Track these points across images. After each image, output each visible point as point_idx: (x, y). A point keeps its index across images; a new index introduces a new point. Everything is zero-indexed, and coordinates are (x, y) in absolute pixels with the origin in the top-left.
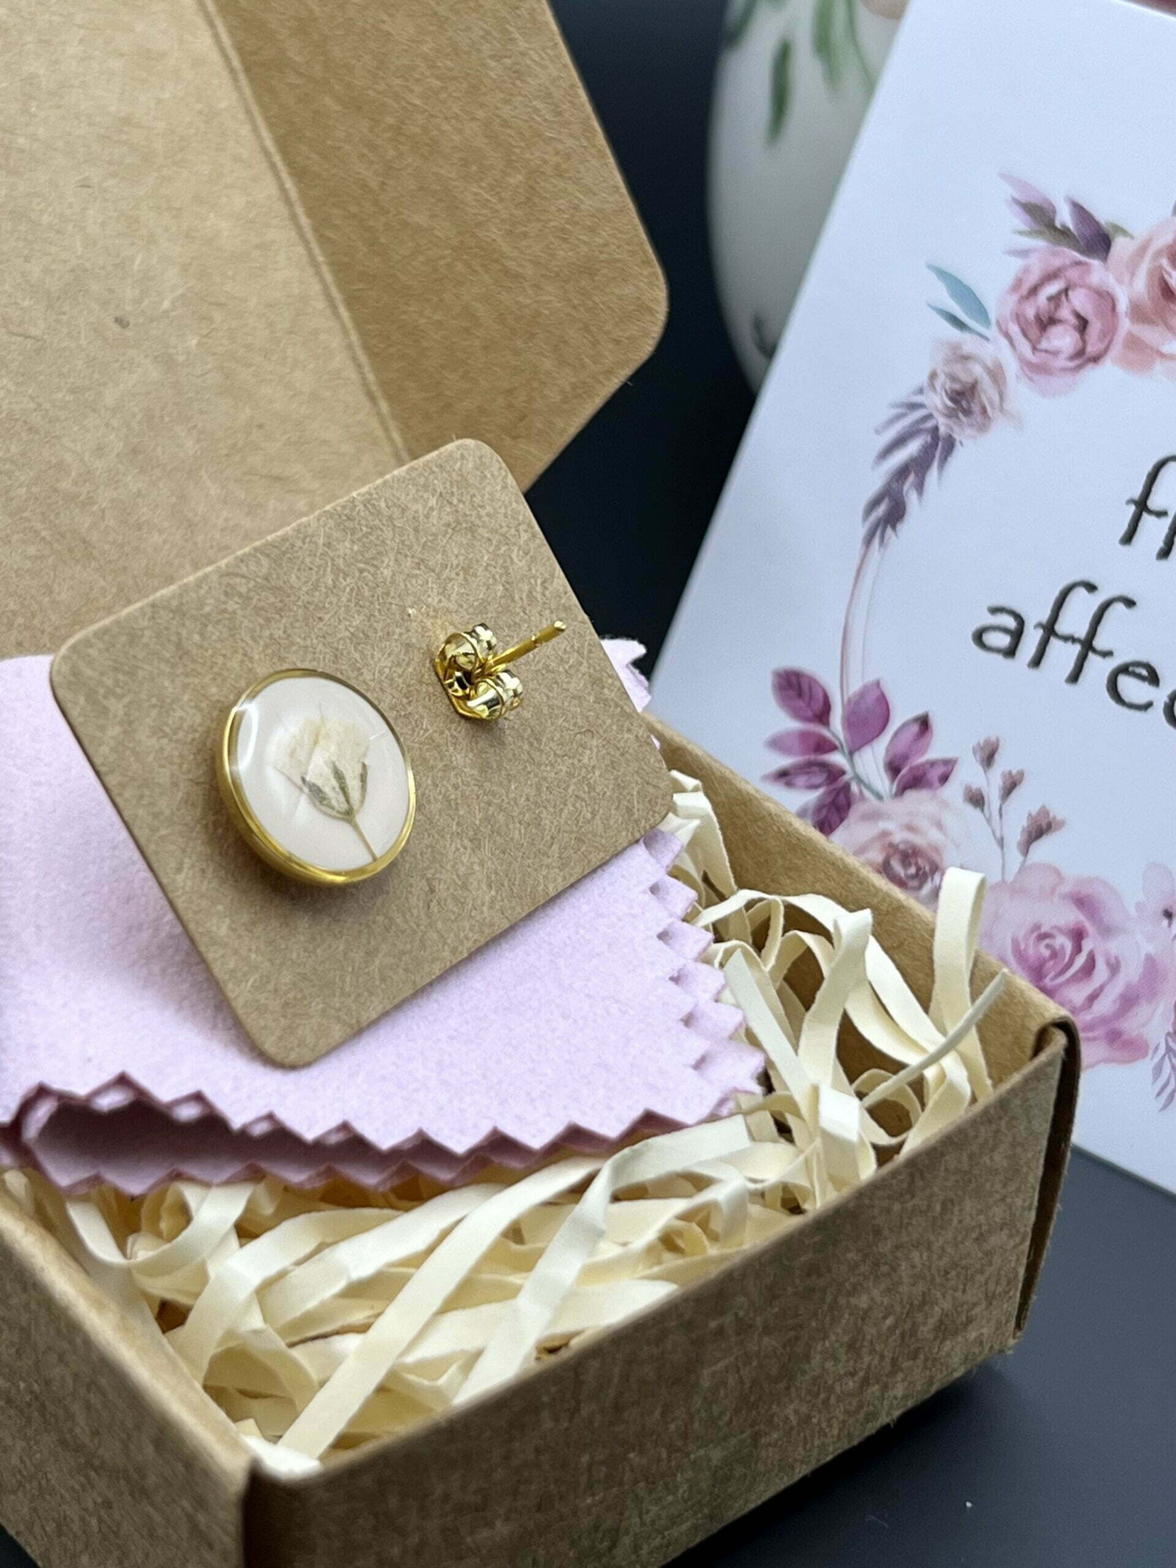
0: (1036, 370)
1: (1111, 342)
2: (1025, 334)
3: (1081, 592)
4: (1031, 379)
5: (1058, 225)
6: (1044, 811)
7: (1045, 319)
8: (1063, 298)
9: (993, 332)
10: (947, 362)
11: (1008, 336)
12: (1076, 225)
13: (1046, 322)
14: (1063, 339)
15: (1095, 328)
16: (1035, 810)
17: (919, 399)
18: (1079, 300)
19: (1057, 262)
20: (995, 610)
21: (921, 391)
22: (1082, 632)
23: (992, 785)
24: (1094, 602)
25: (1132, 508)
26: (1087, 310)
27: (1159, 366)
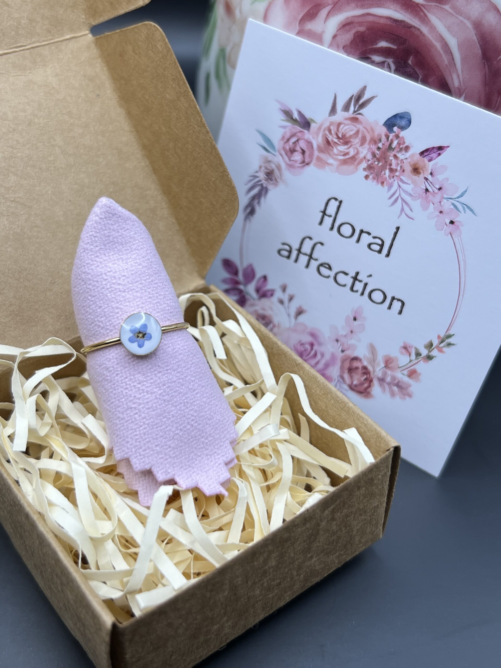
0: (290, 166)
1: (312, 158)
2: (286, 154)
3: (308, 240)
4: (289, 169)
5: (294, 118)
6: (300, 307)
7: (292, 150)
8: (297, 143)
9: (277, 154)
10: (264, 163)
11: (281, 155)
12: (300, 119)
13: (293, 151)
14: (297, 157)
15: (307, 154)
16: (298, 306)
17: (256, 174)
18: (302, 144)
19: (294, 131)
20: (284, 244)
21: (257, 172)
22: (308, 252)
23: (285, 298)
24: (312, 243)
25: (321, 214)
26: (305, 148)
27: (327, 168)
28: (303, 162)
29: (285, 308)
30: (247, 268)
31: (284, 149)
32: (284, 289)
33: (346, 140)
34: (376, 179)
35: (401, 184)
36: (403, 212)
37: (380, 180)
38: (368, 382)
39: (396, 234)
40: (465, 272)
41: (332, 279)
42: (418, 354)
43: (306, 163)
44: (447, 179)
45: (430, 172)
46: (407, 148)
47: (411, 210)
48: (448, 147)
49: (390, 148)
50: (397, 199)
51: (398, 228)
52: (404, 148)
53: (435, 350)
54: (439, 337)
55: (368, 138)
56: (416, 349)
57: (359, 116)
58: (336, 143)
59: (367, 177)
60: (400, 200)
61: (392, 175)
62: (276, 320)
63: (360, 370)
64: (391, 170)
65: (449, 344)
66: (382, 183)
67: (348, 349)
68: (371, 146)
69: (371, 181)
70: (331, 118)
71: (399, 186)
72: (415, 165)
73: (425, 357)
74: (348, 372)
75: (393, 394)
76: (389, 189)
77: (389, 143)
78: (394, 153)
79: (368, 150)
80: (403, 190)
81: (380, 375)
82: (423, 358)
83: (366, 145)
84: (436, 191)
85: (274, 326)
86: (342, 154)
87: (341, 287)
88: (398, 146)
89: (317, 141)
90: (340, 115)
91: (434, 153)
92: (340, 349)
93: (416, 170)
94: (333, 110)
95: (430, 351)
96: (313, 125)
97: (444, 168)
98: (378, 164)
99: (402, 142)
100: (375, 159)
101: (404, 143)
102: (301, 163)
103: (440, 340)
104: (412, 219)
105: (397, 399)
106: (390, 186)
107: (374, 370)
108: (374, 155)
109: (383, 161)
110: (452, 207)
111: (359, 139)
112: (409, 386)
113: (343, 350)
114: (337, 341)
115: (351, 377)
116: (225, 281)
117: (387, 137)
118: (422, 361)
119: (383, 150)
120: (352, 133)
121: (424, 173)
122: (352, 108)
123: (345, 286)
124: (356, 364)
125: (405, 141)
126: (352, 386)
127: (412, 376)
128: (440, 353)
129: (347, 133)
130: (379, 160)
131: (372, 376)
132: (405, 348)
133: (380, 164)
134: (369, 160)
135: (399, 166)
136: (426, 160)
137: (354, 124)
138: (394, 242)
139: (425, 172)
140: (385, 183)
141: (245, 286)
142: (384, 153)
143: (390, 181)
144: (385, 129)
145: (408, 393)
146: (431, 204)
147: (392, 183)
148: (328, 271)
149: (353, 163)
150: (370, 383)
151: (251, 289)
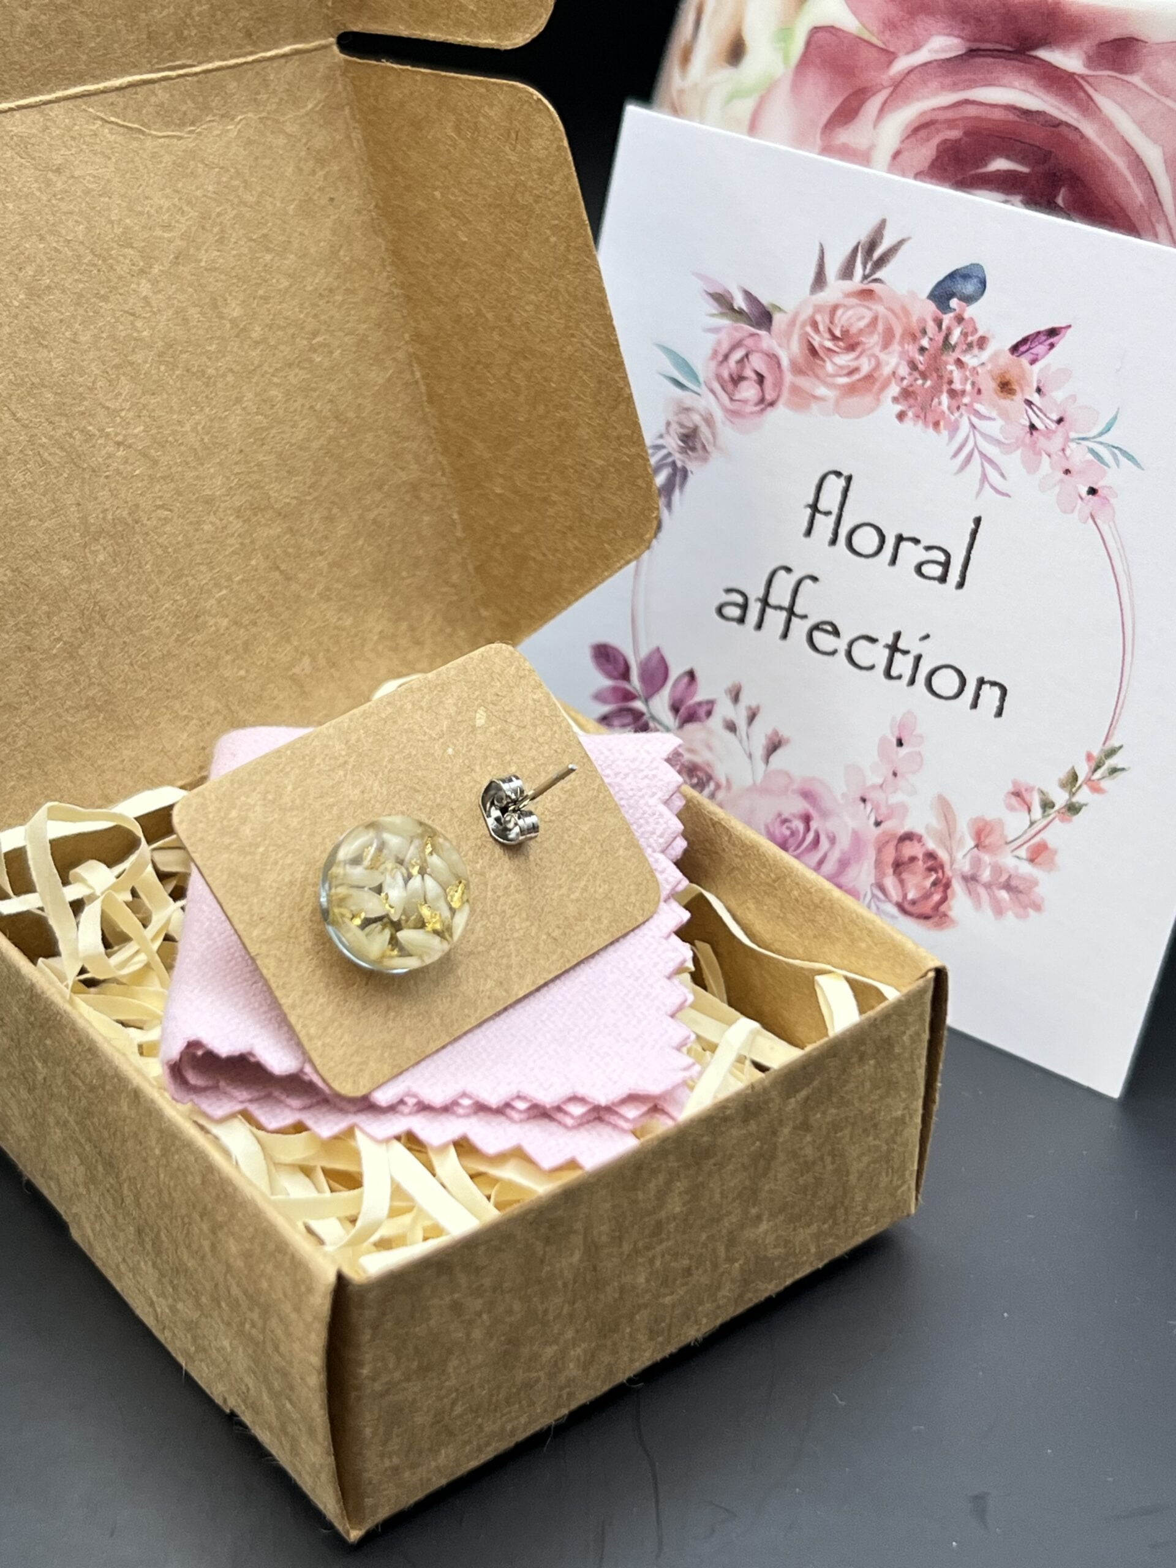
28: (762, 401)
29: (741, 741)
30: (649, 658)
31: (718, 378)
32: (736, 696)
33: (852, 342)
34: (922, 416)
35: (975, 420)
36: (987, 486)
37: (931, 418)
38: (942, 888)
39: (974, 534)
40: (1131, 597)
41: (842, 655)
42: (1047, 805)
43: (766, 404)
44: (1073, 398)
45: (1035, 386)
46: (982, 342)
47: (1003, 475)
48: (1070, 326)
49: (946, 345)
50: (971, 455)
51: (978, 521)
52: (975, 344)
53: (1084, 787)
54: (1089, 756)
55: (898, 331)
56: (1042, 793)
57: (874, 286)
58: (828, 348)
59: (901, 416)
60: (976, 457)
61: (955, 403)
62: (720, 773)
63: (921, 862)
64: (953, 394)
65: (1114, 771)
66: (936, 424)
67: (888, 817)
68: (906, 346)
69: (912, 423)
70: (815, 296)
71: (973, 426)
72: (1002, 375)
73: (1064, 810)
74: (894, 873)
75: (999, 910)
76: (952, 438)
77: (943, 334)
78: (955, 355)
79: (901, 358)
80: (982, 434)
81: (967, 869)
82: (1058, 811)
83: (896, 347)
84: (1053, 426)
85: (718, 786)
86: (845, 372)
87: (864, 672)
88: (962, 338)
89: (788, 350)
90: (836, 289)
91: (1040, 343)
92: (872, 820)
93: (1006, 387)
94: (819, 280)
95: (1072, 794)
96: (777, 317)
97: (1065, 374)
98: (923, 384)
99: (970, 330)
100: (916, 374)
101: (975, 330)
102: (756, 404)
103: (1094, 766)
104: (1008, 495)
105: (1010, 916)
106: (954, 428)
107: (951, 857)
108: (913, 366)
109: (935, 375)
110: (1090, 457)
111: (879, 335)
112: (1035, 883)
113: (879, 820)
114: (864, 800)
115: (902, 882)
116: (599, 697)
117: (939, 323)
118: (1057, 820)
119: (932, 351)
120: (862, 324)
121: (1022, 390)
122: (859, 271)
123: (872, 667)
124: (908, 850)
125: (978, 326)
126: (906, 906)
127: (1038, 861)
128: (1097, 796)
129: (852, 325)
130: (924, 376)
131: (948, 872)
132: (1017, 795)
133: (929, 383)
134: (903, 379)
135: (969, 382)
136: (1024, 361)
137: (866, 304)
138: (973, 552)
139: (1026, 389)
140: (942, 423)
141: (646, 701)
142: (935, 358)
143: (953, 418)
144: (932, 307)
145: (1034, 902)
146: (1045, 456)
147: (957, 421)
148: (832, 638)
149: (870, 391)
150: (945, 891)
151: (660, 706)
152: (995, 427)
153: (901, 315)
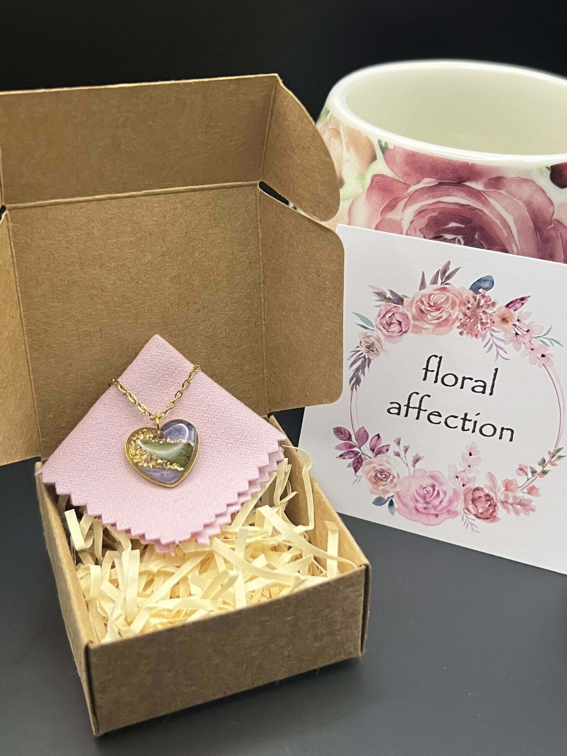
28: (401, 331)
29: (402, 459)
30: (359, 431)
31: (381, 324)
32: (399, 443)
33: (439, 307)
34: (470, 333)
35: (492, 333)
36: (499, 356)
37: (474, 334)
38: (493, 507)
39: (495, 375)
41: (443, 423)
42: (534, 472)
43: (403, 332)
44: (533, 322)
45: (517, 319)
46: (494, 304)
47: (506, 352)
48: (529, 297)
49: (479, 306)
50: (492, 346)
51: (496, 370)
52: (490, 305)
53: (548, 464)
54: (549, 453)
55: (458, 302)
56: (531, 468)
57: (446, 286)
58: (428, 310)
59: (461, 333)
60: (494, 347)
61: (484, 327)
62: (395, 472)
63: (483, 498)
64: (482, 324)
65: (560, 457)
67: (468, 482)
68: (462, 308)
69: (466, 335)
70: (421, 291)
71: (492, 335)
72: (503, 316)
73: (541, 473)
74: (473, 503)
75: (517, 512)
76: (483, 340)
77: (477, 302)
78: (482, 310)
79: (460, 312)
80: (496, 338)
81: (503, 499)
82: (538, 474)
83: (457, 308)
84: (525, 333)
86: (436, 318)
87: (453, 429)
88: (485, 303)
89: (411, 312)
90: (430, 288)
91: (518, 303)
92: (461, 484)
93: (504, 320)
94: (423, 285)
95: (544, 467)
96: (405, 300)
97: (529, 314)
98: (470, 321)
99: (488, 300)
100: (466, 317)
101: (490, 300)
102: (399, 332)
103: (552, 456)
104: (508, 359)
105: (522, 514)
106: (484, 337)
107: (496, 495)
108: (465, 315)
109: (474, 317)
110: (541, 343)
111: (450, 304)
112: (531, 501)
113: (464, 484)
114: (457, 477)
115: (476, 506)
116: (338, 448)
117: (475, 299)
118: (538, 477)
119: (472, 309)
120: (442, 300)
121: (511, 321)
122: (440, 281)
123: (456, 427)
124: (478, 494)
125: (492, 298)
126: (479, 515)
127: (532, 493)
128: (554, 467)
129: (438, 301)
130: (470, 318)
131: (495, 501)
132: (521, 469)
133: (472, 320)
134: (461, 320)
135: (489, 319)
136: (512, 310)
137: (443, 292)
138: (495, 381)
139: (513, 320)
140: (479, 335)
141: (360, 448)
142: (474, 311)
143: (483, 333)
144: (471, 292)
145: (532, 508)
146: (523, 345)
147: (485, 333)
148: (438, 417)
149: (447, 325)
150: (494, 508)
151: (366, 449)
152: (501, 335)
153: (460, 297)
